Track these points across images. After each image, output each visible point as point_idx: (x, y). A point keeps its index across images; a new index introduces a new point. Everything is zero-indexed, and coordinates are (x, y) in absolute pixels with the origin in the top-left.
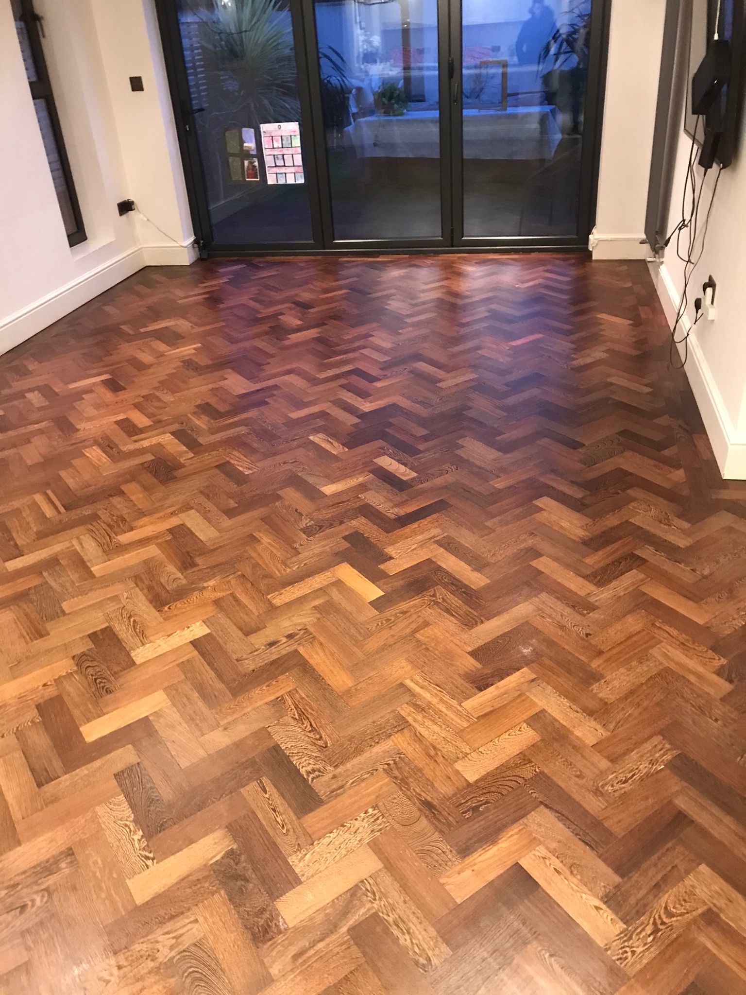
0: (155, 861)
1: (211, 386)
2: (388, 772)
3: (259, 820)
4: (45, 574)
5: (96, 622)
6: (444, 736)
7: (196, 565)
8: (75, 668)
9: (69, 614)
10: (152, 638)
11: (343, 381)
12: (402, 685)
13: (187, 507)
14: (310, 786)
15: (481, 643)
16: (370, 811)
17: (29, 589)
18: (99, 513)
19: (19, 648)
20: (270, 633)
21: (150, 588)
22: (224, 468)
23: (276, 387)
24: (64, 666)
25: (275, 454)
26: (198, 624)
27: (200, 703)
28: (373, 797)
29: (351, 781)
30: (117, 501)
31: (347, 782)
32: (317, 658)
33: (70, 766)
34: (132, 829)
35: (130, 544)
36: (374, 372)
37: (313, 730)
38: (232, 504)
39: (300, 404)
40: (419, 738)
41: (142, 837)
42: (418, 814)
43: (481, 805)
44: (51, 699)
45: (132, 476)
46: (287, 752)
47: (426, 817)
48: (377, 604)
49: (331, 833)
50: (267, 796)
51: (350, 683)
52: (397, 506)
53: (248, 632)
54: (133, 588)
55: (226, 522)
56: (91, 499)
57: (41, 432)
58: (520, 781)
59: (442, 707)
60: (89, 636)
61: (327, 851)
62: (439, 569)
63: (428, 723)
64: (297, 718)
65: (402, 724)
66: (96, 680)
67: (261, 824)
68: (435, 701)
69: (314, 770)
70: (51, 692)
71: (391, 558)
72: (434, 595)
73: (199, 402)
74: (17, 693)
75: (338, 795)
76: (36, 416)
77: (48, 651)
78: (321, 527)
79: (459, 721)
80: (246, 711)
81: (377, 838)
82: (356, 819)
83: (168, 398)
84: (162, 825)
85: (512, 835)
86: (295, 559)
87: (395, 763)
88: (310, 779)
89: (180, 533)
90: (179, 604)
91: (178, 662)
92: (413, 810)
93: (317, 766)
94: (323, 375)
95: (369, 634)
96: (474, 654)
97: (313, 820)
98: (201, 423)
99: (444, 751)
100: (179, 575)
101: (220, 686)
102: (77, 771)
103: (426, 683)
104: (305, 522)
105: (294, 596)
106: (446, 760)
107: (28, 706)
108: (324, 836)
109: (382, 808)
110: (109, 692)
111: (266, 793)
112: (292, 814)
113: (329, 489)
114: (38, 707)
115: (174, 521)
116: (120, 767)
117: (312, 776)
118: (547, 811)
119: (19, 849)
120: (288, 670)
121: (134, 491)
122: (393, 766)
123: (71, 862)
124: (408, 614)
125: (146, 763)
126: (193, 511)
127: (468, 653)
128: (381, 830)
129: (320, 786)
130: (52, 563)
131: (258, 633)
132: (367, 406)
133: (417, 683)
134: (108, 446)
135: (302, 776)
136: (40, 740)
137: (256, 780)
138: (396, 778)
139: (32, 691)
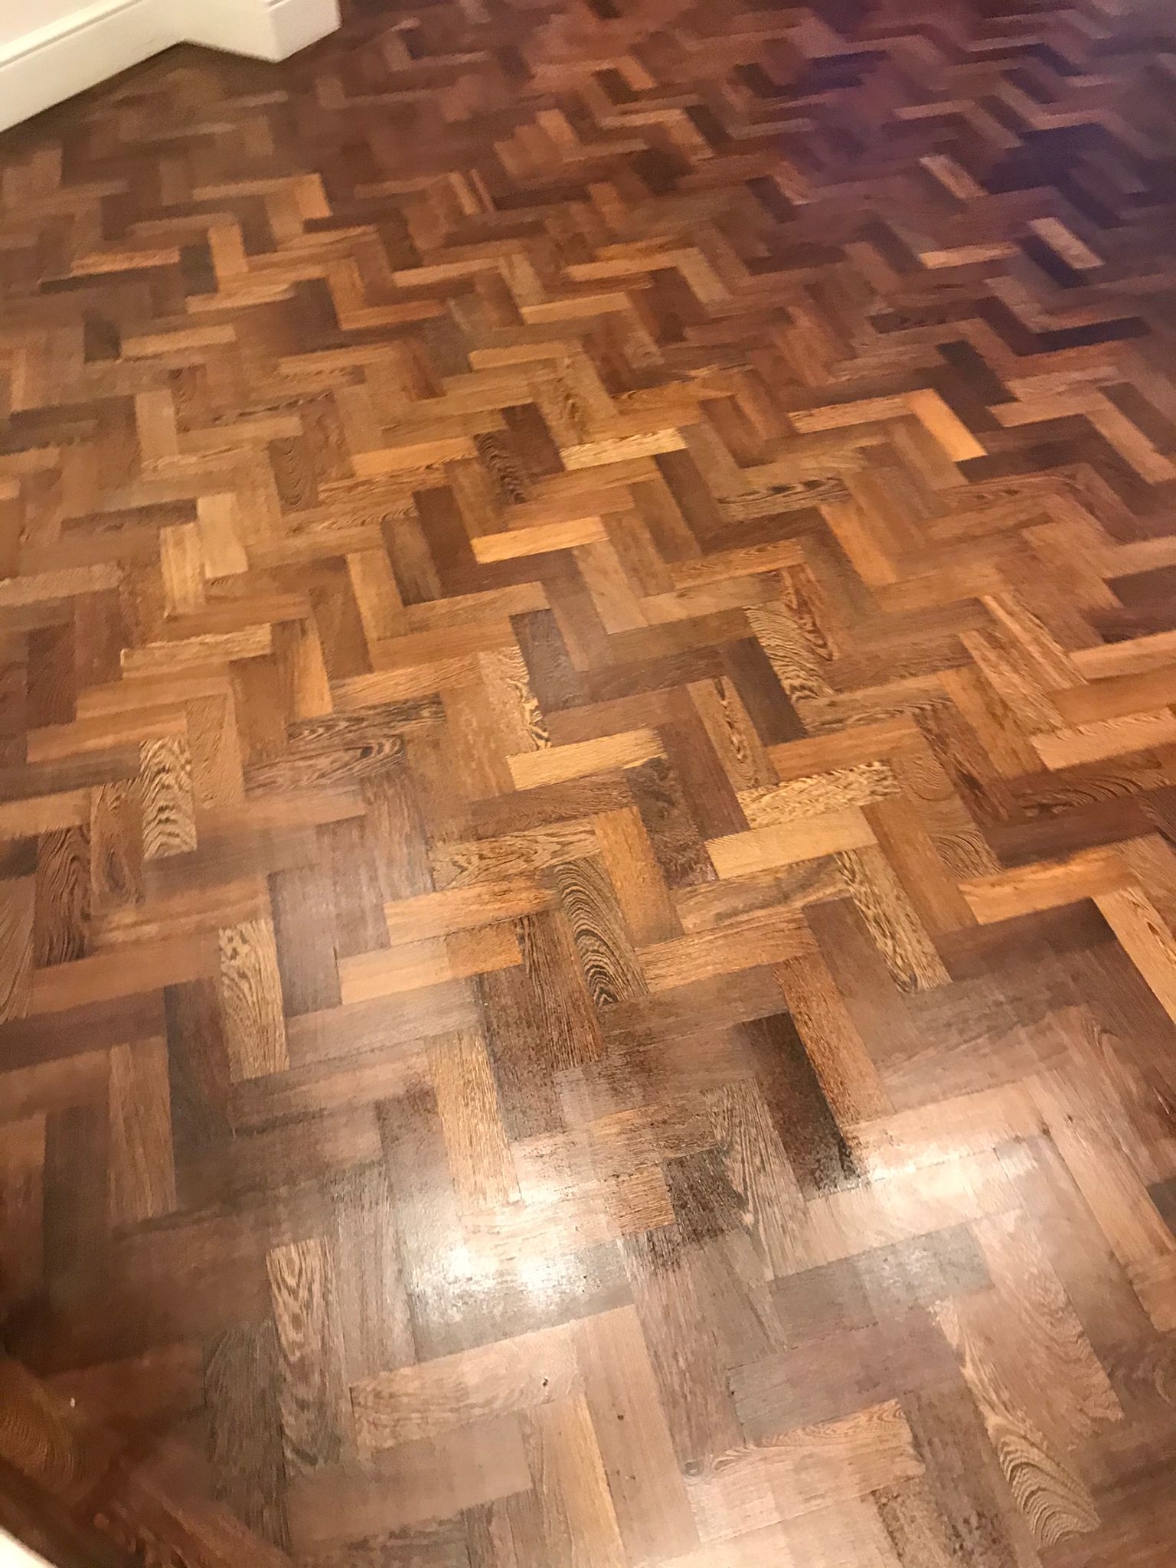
0: (549, 744)
1: (768, 35)
2: (919, 719)
3: (706, 733)
4: (452, 303)
5: (516, 392)
6: (1025, 692)
7: (683, 339)
8: (476, 453)
9: (478, 371)
10: (597, 437)
11: (1007, 64)
12: (977, 601)
13: (685, 242)
14: (792, 706)
15: (1131, 570)
16: (877, 765)
17: (425, 320)
18: (547, 222)
19: (399, 406)
20: (779, 471)
21: (606, 360)
22: (762, 188)
23: (882, 55)
24: (459, 446)
25: (853, 179)
26: (671, 431)
27: (651, 550)
28: (886, 747)
29: (857, 717)
30: (576, 208)
31: (850, 717)
32: (847, 528)
33: (450, 589)
34: (525, 694)
35: (587, 282)
36: (1074, 55)
37: (816, 631)
38: (762, 250)
39: (921, 96)
40: (982, 685)
41: (537, 708)
42: (952, 789)
43: (1056, 805)
44: (436, 489)
45: (605, 172)
46: (768, 652)
47: (963, 797)
48: (970, 469)
49: (808, 777)
50: (724, 703)
51: (892, 579)
52: (1050, 312)
53: (745, 462)
54: (578, 354)
55: (746, 280)
56: (536, 198)
57: (471, 68)
58: (1132, 788)
59: (1034, 650)
60: (504, 410)
61: (797, 799)
62: (1097, 436)
63: (1005, 668)
64: (795, 607)
65: (961, 658)
66: (503, 478)
67: (709, 741)
68: (1024, 637)
69: (803, 687)
70: (436, 479)
71: (1015, 399)
72: (1073, 477)
73: (740, 62)
74: (388, 469)
75: (834, 731)
76: (468, 39)
77: (441, 419)
78: (904, 321)
79: (1058, 679)
80: (718, 577)
81: (878, 803)
82: (851, 770)
83: (691, 45)
84: (567, 701)
85: (1097, 860)
86: (847, 364)
87: (934, 710)
88: (794, 697)
89: (666, 281)
90: (644, 394)
91: (629, 482)
92: (943, 782)
93: (810, 683)
94: (975, 47)
95: (944, 512)
96: (1113, 584)
97: (785, 753)
98: (738, 99)
99: (1019, 714)
100: (654, 349)
101: (683, 530)
102: (459, 598)
103: (1017, 609)
104: (878, 307)
105: (831, 424)
106: (1018, 726)
107: (402, 491)
108: (796, 778)
109: (896, 766)
110: (520, 499)
111: (723, 697)
112: (756, 737)
113: (934, 259)
114: (417, 495)
115: (662, 261)
116: (519, 608)
117: (798, 694)
118: (1163, 842)
119: (368, 676)
120: (797, 534)
121: (606, 198)
122: (929, 713)
123: (436, 713)
124: (1017, 496)
125: (557, 614)
126: (695, 250)
127: (1105, 581)
128: (885, 794)
129: (807, 711)
130: (462, 288)
131: (761, 467)
132: (1044, 120)
133: (1003, 605)
134: (576, 111)
135: (783, 689)
136: (414, 543)
137: (714, 677)
138: (929, 731)
139: (412, 471)
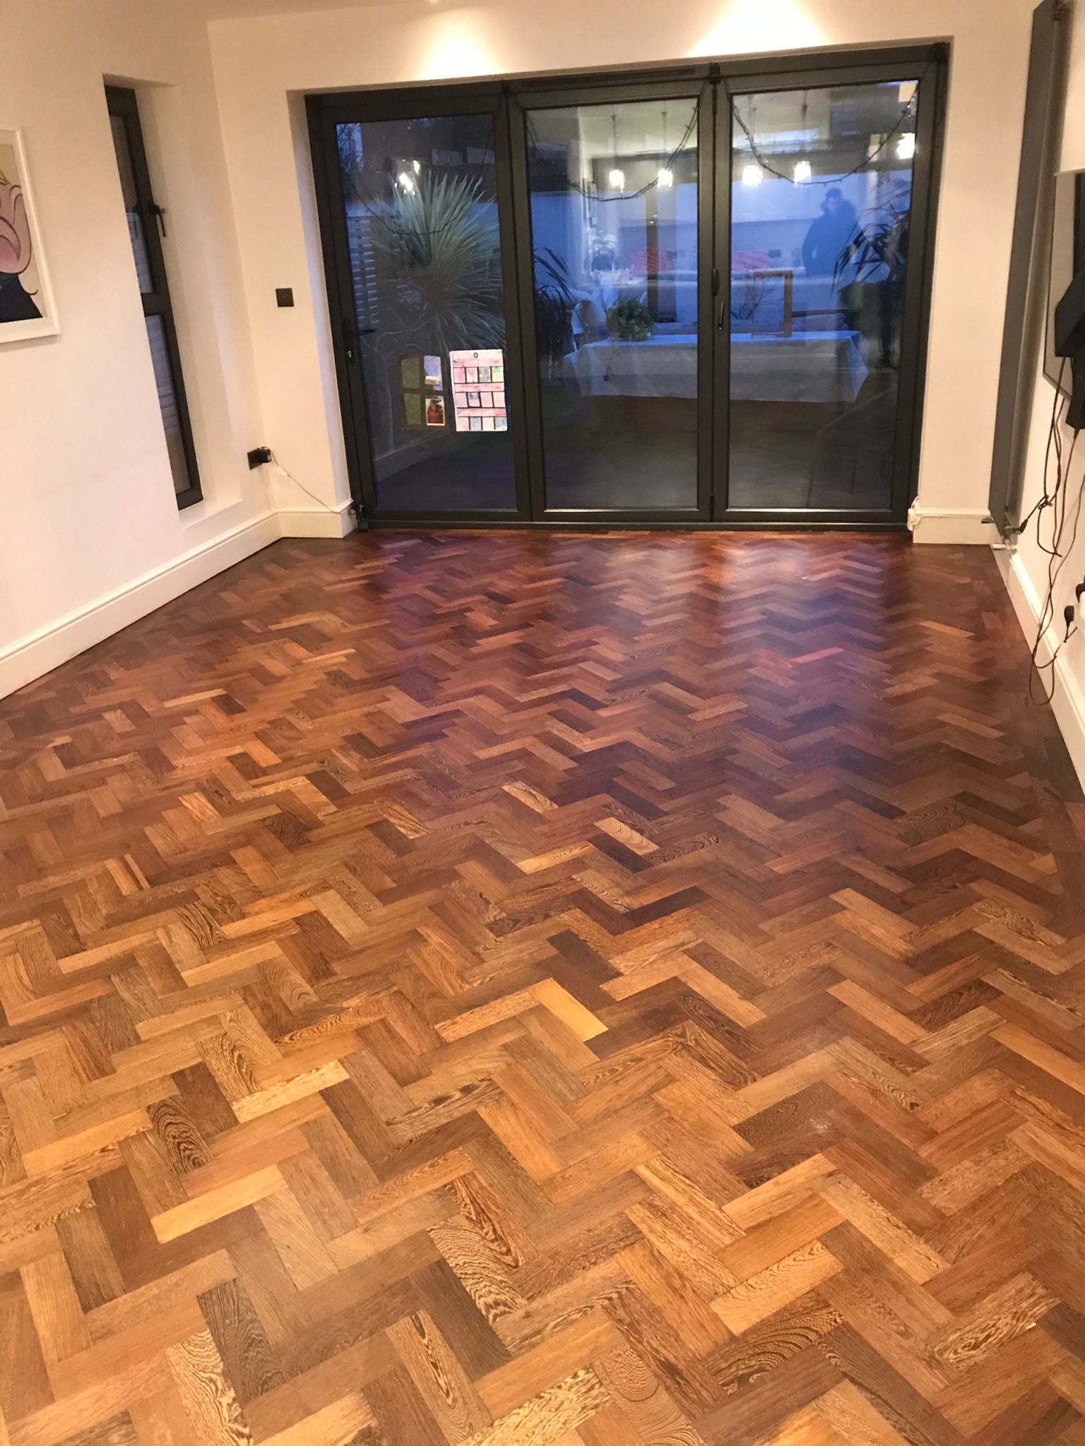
0: (252, 1441)
1: (366, 709)
2: (609, 1311)
3: (412, 1382)
4: (115, 979)
5: (183, 1055)
6: (695, 1257)
7: (333, 974)
8: (151, 1126)
9: (146, 1041)
10: (264, 1084)
11: (553, 707)
12: (632, 1173)
13: (324, 886)
14: (490, 1328)
15: (752, 1112)
16: (581, 1373)
17: (91, 1001)
18: (198, 891)
19: (70, 1091)
20: (437, 1082)
21: (265, 1007)
22: (380, 829)
23: (457, 713)
24: (134, 1121)
25: (452, 811)
26: (332, 1064)
27: (331, 1188)
28: (585, 1352)
29: (553, 1324)
30: (224, 874)
31: (547, 1325)
32: (505, 1125)
33: (132, 1281)
34: (220, 1387)
35: (238, 939)
36: (600, 696)
37: (497, 1238)
38: (389, 883)
39: (491, 739)
40: (657, 1259)
41: (234, 1400)
42: (655, 1382)
43: (751, 1374)
44: (112, 1173)
45: (246, 838)
46: (457, 1272)
47: (667, 1388)
48: (598, 1045)
49: (520, 1407)
50: (425, 1341)
51: (555, 1168)
52: (628, 893)
53: (404, 1080)
54: (239, 1006)
55: (380, 911)
56: (188, 870)
57: (122, 768)
58: (812, 1336)
59: (691, 1211)
60: (173, 1076)
61: (515, 1438)
62: (691, 994)
63: (671, 1235)
64: (474, 1218)
65: (631, 1236)
66: (179, 1144)
67: (415, 1389)
68: (681, 1200)
69: (497, 1303)
70: (112, 1161)
71: (619, 974)
72: (683, 1035)
73: (348, 732)
74: (60, 1162)
75: (534, 1346)
76: (116, 746)
77: (113, 1097)
78: (516, 922)
79: (718, 1234)
80: (397, 1203)
81: (591, 1420)
82: (560, 1387)
83: (305, 725)
84: (265, 1382)
85: (800, 1427)
86: (476, 970)
87: (620, 1297)
88: (491, 1317)
89: (312, 925)
90: (305, 1033)
91: (298, 1123)
92: (644, 1376)
93: (503, 1297)
94: (524, 698)
95: (584, 1092)
96: (741, 1129)
97: (494, 1384)
98: (349, 762)
99: (695, 1281)
100: (308, 988)
101: (360, 1161)
102: (143, 1288)
103: (668, 1173)
104: (493, 914)
105: (474, 1028)
106: (698, 1296)
107: (78, 1182)
108: (509, 1412)
109: (599, 1370)
110: (197, 1164)
111: (423, 1335)
112: (462, 1374)
113: (529, 865)
114: (92, 1184)
115: (305, 907)
116: (206, 1284)
117: (493, 1312)
118: (853, 1388)
119: (50, 1408)
120: (461, 1142)
121: (249, 860)
122: (616, 1301)
123: (127, 1435)
124: (643, 1063)
125: (246, 1280)
126: (332, 892)
127: (734, 1128)
128: (596, 1407)
129: (506, 1328)
130: (126, 963)
131: (420, 1082)
132: (587, 744)
133: (655, 1172)
134: (215, 791)
135: (479, 1311)
136: (92, 1237)
137: (410, 1314)
138: (620, 1321)
139: (85, 1159)
